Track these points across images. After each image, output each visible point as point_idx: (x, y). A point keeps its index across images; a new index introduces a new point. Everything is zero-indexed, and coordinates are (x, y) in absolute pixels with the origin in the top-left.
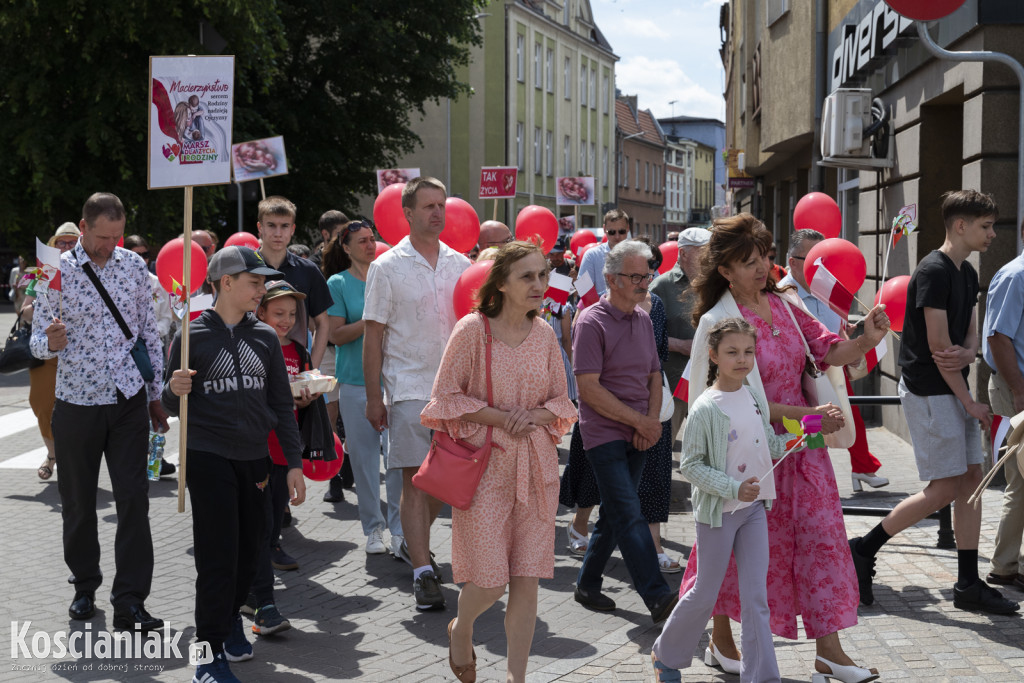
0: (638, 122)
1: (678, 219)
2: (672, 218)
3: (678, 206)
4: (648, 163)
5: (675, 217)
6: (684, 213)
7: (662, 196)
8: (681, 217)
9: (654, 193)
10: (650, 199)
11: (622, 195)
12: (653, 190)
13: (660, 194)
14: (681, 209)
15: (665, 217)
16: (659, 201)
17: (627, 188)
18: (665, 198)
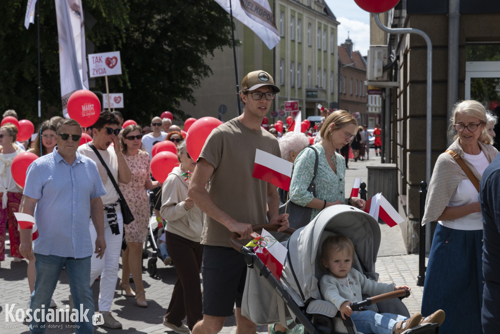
0: (352, 58)
1: (376, 110)
2: (372, 110)
3: (375, 103)
4: (357, 80)
5: (374, 109)
6: (379, 108)
7: (366, 98)
8: (377, 109)
9: (361, 97)
10: (359, 100)
11: (342, 97)
12: (361, 95)
13: (364, 97)
14: (377, 105)
15: (367, 109)
16: (364, 101)
17: (345, 94)
18: (367, 99)
